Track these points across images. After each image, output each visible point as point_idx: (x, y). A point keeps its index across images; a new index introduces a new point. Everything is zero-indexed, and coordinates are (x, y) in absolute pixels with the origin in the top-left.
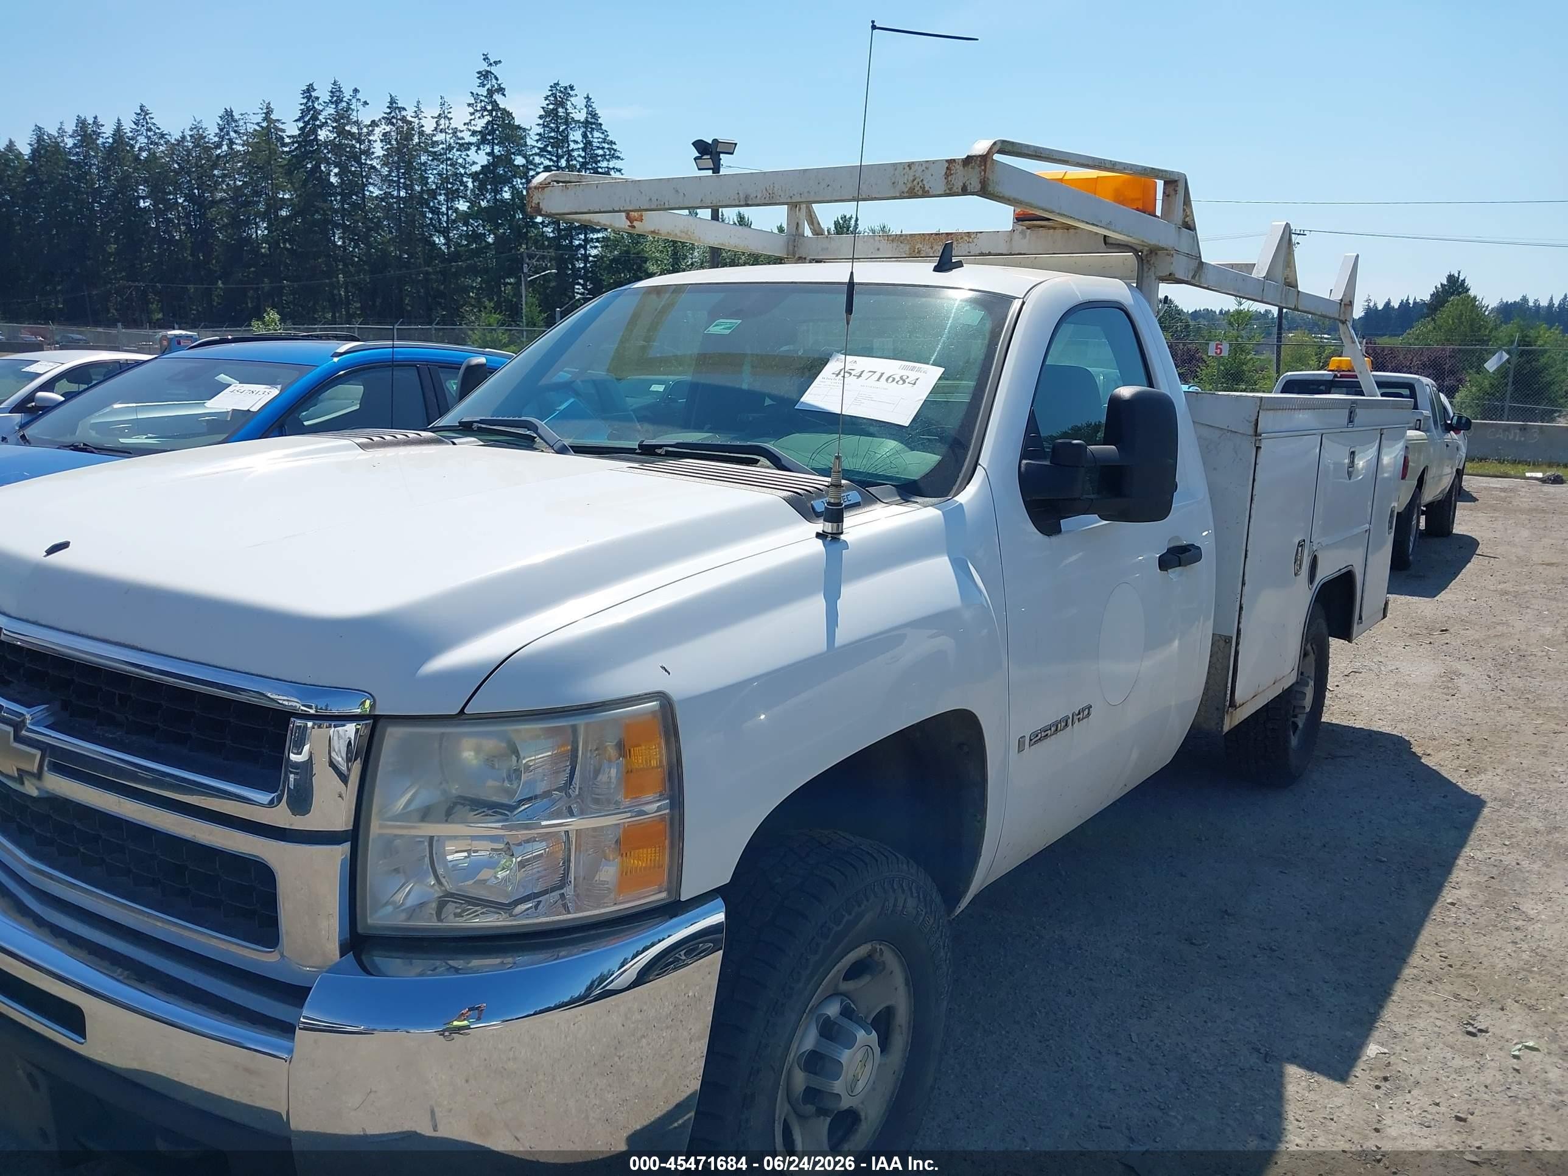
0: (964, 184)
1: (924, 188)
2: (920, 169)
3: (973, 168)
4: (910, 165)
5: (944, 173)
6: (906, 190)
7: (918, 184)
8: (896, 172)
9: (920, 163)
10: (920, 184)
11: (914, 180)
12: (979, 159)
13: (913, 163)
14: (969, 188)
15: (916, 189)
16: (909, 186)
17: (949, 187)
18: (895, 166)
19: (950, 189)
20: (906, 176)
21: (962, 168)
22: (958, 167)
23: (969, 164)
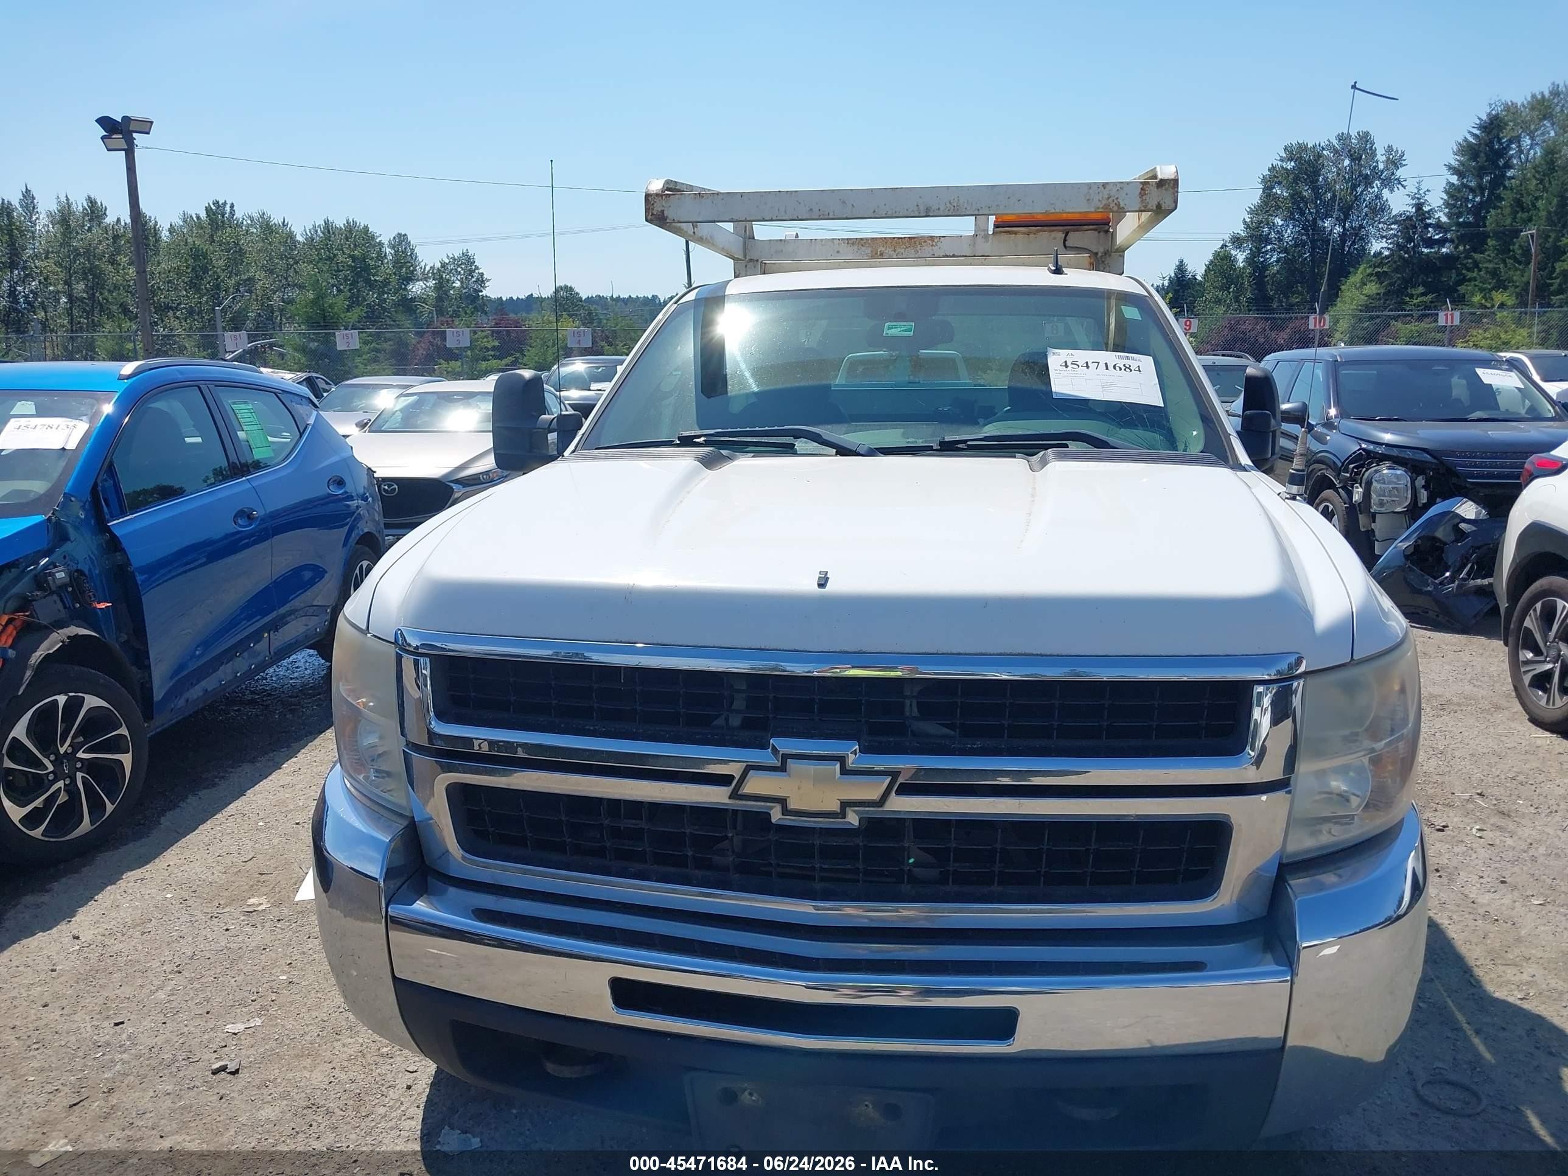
0: (1159, 203)
1: (1119, 205)
2: (1115, 189)
3: (1166, 190)
4: (1104, 185)
5: (1138, 193)
6: (1101, 206)
7: (1113, 201)
8: (1091, 191)
9: (1115, 184)
10: (1115, 201)
11: (1109, 198)
12: (1172, 182)
13: (1107, 183)
14: (1163, 206)
15: (1111, 206)
16: (1104, 202)
17: (1144, 204)
18: (1089, 186)
19: (1145, 207)
20: (1101, 194)
21: (1156, 189)
22: (1152, 188)
23: (1162, 186)
